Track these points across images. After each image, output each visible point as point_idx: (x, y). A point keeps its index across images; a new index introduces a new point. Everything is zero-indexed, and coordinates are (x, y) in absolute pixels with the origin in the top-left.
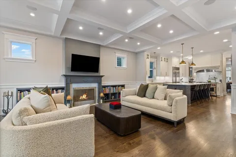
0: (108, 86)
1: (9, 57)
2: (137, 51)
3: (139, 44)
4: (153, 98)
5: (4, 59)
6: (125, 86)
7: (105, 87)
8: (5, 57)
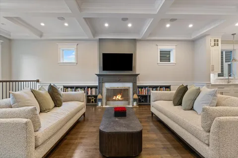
0: (145, 87)
1: (61, 61)
2: (193, 37)
3: (191, 26)
4: (192, 109)
5: (58, 63)
6: (172, 87)
7: (141, 87)
8: (59, 62)
